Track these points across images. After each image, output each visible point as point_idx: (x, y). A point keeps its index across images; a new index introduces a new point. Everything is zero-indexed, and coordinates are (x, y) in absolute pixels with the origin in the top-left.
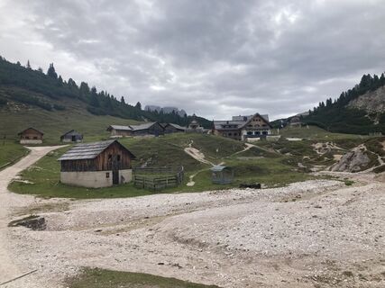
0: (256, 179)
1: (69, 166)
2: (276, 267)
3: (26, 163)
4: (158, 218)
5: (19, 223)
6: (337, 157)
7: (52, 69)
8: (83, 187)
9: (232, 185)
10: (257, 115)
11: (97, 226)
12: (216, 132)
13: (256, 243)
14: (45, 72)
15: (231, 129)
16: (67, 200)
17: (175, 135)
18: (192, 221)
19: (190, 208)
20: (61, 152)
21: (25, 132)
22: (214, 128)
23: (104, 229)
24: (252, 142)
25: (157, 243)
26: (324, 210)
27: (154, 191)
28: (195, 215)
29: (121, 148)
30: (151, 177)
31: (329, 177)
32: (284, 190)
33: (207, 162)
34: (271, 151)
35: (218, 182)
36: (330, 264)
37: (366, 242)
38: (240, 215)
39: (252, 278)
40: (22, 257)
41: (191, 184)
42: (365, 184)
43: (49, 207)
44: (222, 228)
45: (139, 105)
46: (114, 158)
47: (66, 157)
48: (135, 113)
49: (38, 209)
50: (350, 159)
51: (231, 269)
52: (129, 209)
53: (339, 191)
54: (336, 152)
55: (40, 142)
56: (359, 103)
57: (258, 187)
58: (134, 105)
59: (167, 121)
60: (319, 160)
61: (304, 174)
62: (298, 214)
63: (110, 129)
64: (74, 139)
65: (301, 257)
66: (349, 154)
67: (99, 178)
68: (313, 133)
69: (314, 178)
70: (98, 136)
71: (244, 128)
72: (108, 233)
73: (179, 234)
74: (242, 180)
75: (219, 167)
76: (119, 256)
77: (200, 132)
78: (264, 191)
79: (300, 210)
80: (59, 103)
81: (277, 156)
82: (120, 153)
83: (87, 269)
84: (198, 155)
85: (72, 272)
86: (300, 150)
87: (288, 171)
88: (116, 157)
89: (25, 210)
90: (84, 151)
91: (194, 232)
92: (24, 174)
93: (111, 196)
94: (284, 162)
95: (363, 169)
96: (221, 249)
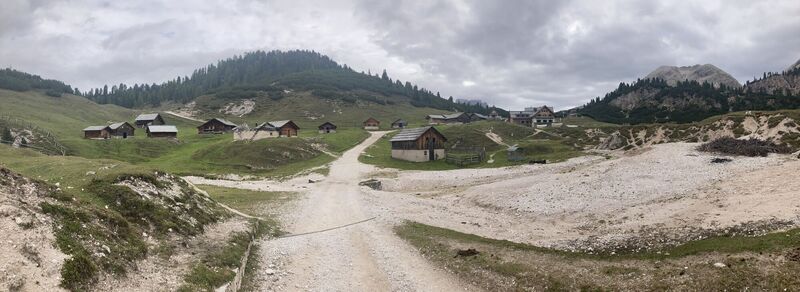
0: (542, 156)
1: (398, 145)
2: (554, 223)
3: (369, 142)
4: (464, 187)
5: (365, 184)
6: (602, 139)
7: (385, 74)
8: (407, 161)
9: (523, 162)
10: (545, 107)
11: (418, 191)
12: (512, 120)
13: (539, 206)
14: (380, 77)
15: (524, 118)
16: (396, 170)
17: (478, 122)
18: (490, 190)
19: (489, 180)
20: (392, 135)
21: (368, 121)
22: (509, 117)
23: (422, 193)
24: (540, 128)
25: (462, 206)
26: (590, 178)
27: (461, 166)
28: (493, 186)
29: (436, 132)
30: (459, 156)
31: (595, 154)
32: (563, 164)
33: (503, 144)
34: (555, 135)
35: (513, 160)
36: (591, 216)
37: (615, 197)
38: (528, 185)
39: (535, 233)
40: (367, 207)
41: (491, 161)
42: (618, 158)
43: (384, 174)
44: (514, 195)
45: (451, 98)
46: (431, 140)
47: (395, 139)
48: (448, 105)
49: (376, 175)
50: (610, 141)
51: (519, 227)
52: (441, 179)
53: (602, 163)
54: (601, 135)
55: (377, 128)
56: (617, 102)
57: (544, 162)
58: (448, 98)
59: (472, 111)
60: (589, 141)
61: (578, 152)
62: (572, 182)
63: (428, 118)
64: (401, 125)
65: (571, 214)
66: (609, 138)
67: (418, 155)
68: (586, 121)
69: (586, 154)
70: (419, 124)
71: (534, 117)
72: (425, 196)
73: (480, 201)
74: (532, 158)
75: (513, 148)
76: (433, 215)
77: (498, 120)
78: (549, 165)
79: (574, 178)
80: (390, 99)
81: (560, 139)
82: (435, 136)
83: (408, 222)
84: (496, 139)
85: (399, 223)
86: (576, 134)
87: (567, 149)
88: (432, 140)
89: (369, 175)
90: (409, 134)
91: (492, 199)
92: (367, 150)
93: (428, 169)
94: (564, 143)
95: (618, 147)
96: (512, 211)
